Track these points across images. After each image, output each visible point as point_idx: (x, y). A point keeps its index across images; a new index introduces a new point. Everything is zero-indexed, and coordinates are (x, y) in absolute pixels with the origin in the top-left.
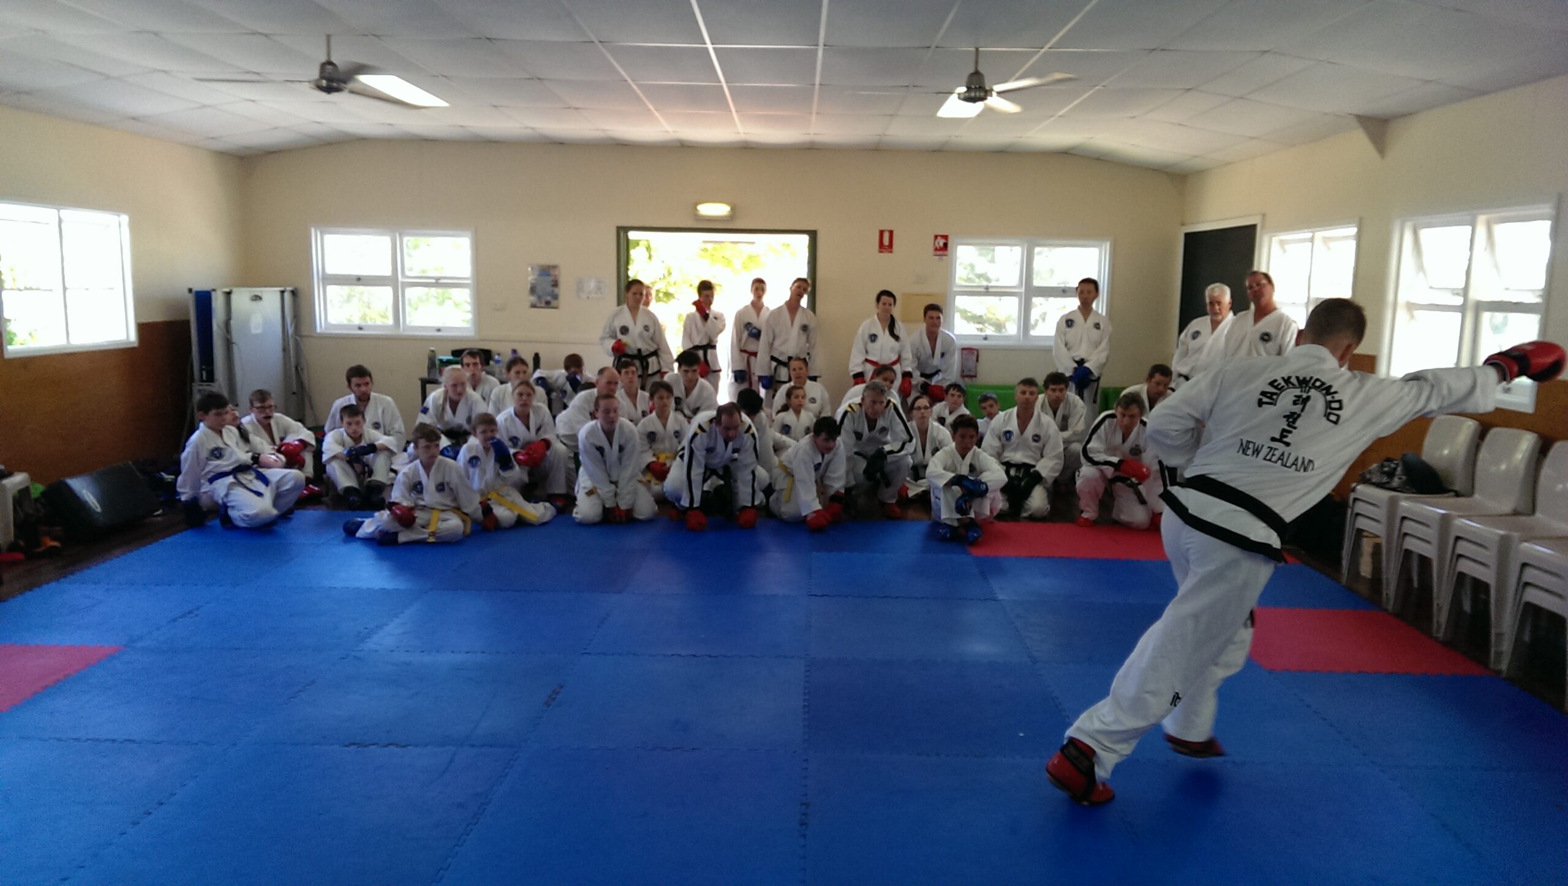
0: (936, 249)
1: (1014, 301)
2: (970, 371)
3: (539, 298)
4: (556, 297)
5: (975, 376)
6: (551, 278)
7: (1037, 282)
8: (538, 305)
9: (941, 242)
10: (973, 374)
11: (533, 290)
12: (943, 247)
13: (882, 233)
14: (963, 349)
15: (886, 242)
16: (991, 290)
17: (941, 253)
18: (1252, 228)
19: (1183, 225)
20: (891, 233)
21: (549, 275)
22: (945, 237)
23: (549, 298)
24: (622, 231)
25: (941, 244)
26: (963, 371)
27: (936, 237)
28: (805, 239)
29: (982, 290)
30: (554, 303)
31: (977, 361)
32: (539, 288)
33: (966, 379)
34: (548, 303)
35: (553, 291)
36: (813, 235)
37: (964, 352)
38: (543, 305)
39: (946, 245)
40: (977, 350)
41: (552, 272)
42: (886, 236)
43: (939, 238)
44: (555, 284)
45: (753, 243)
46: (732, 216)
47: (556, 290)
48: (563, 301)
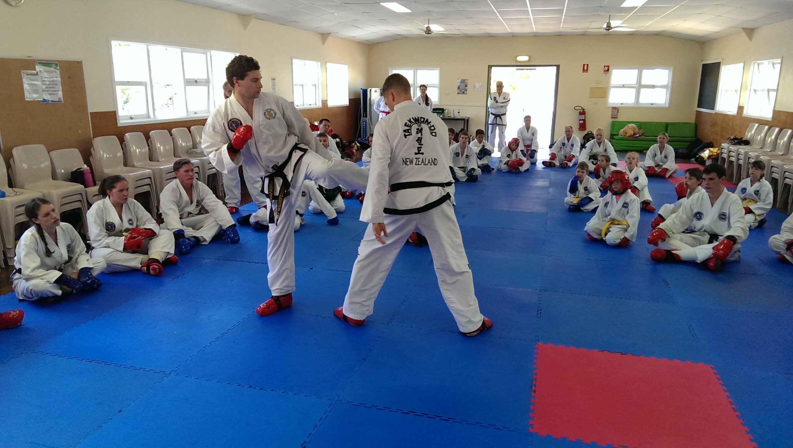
0: (604, 71)
1: (634, 90)
2: (615, 116)
3: (461, 90)
4: (466, 90)
5: (617, 118)
6: (465, 84)
7: (643, 82)
8: (460, 93)
9: (607, 68)
10: (615, 117)
11: (459, 88)
12: (607, 70)
13: (584, 65)
14: (613, 108)
15: (586, 68)
16: (625, 86)
17: (606, 72)
18: (720, 63)
19: (702, 61)
20: (588, 65)
22: (608, 66)
23: (464, 91)
24: (490, 67)
25: (607, 69)
26: (612, 116)
27: (605, 66)
28: (555, 68)
29: (622, 86)
30: (465, 92)
31: (618, 112)
32: (460, 88)
33: (613, 119)
36: (558, 67)
37: (613, 109)
38: (462, 93)
39: (608, 69)
40: (618, 108)
41: (465, 82)
42: (586, 66)
43: (606, 67)
44: (466, 86)
45: (535, 69)
46: (529, 61)
47: (466, 88)
48: (469, 91)
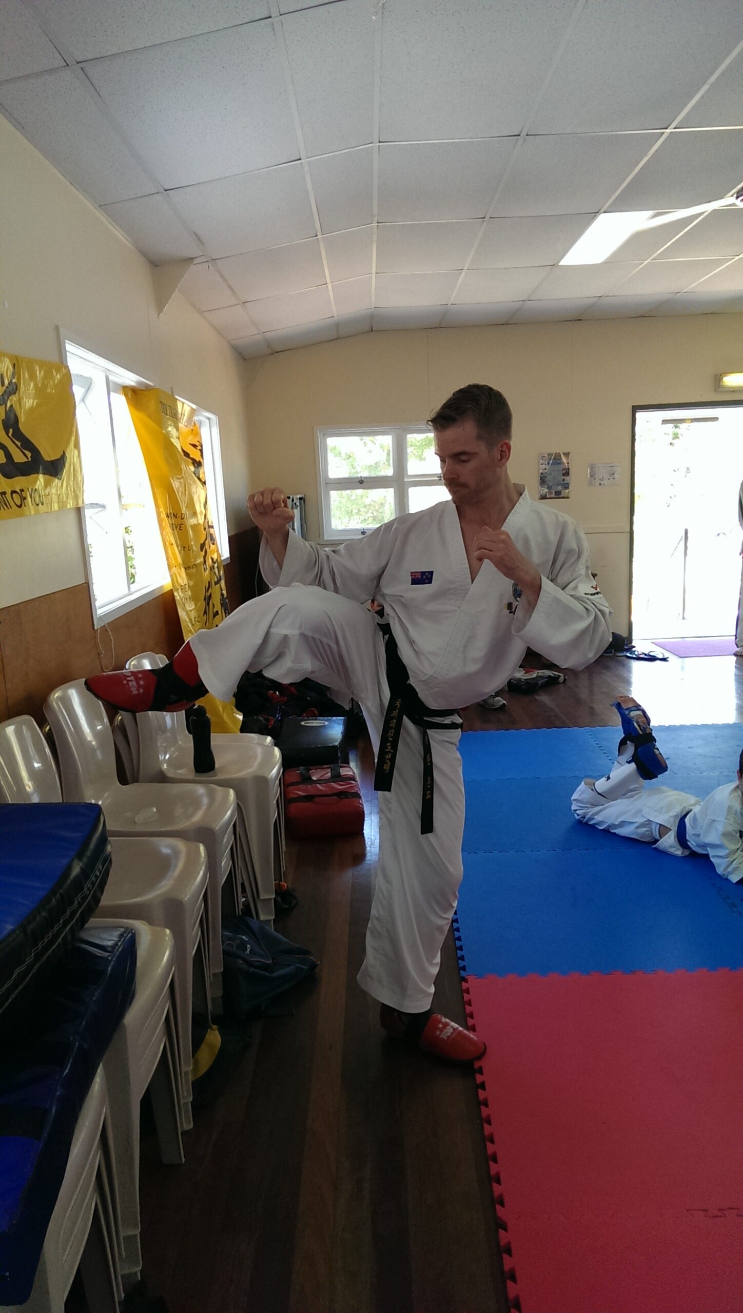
3: (549, 488)
4: (566, 486)
6: (562, 467)
8: (548, 496)
11: (543, 480)
21: (559, 463)
23: (560, 488)
30: (565, 492)
32: (549, 478)
34: (558, 495)
35: (564, 480)
38: (553, 495)
41: (564, 460)
44: (567, 473)
47: (567, 478)
48: (572, 491)
